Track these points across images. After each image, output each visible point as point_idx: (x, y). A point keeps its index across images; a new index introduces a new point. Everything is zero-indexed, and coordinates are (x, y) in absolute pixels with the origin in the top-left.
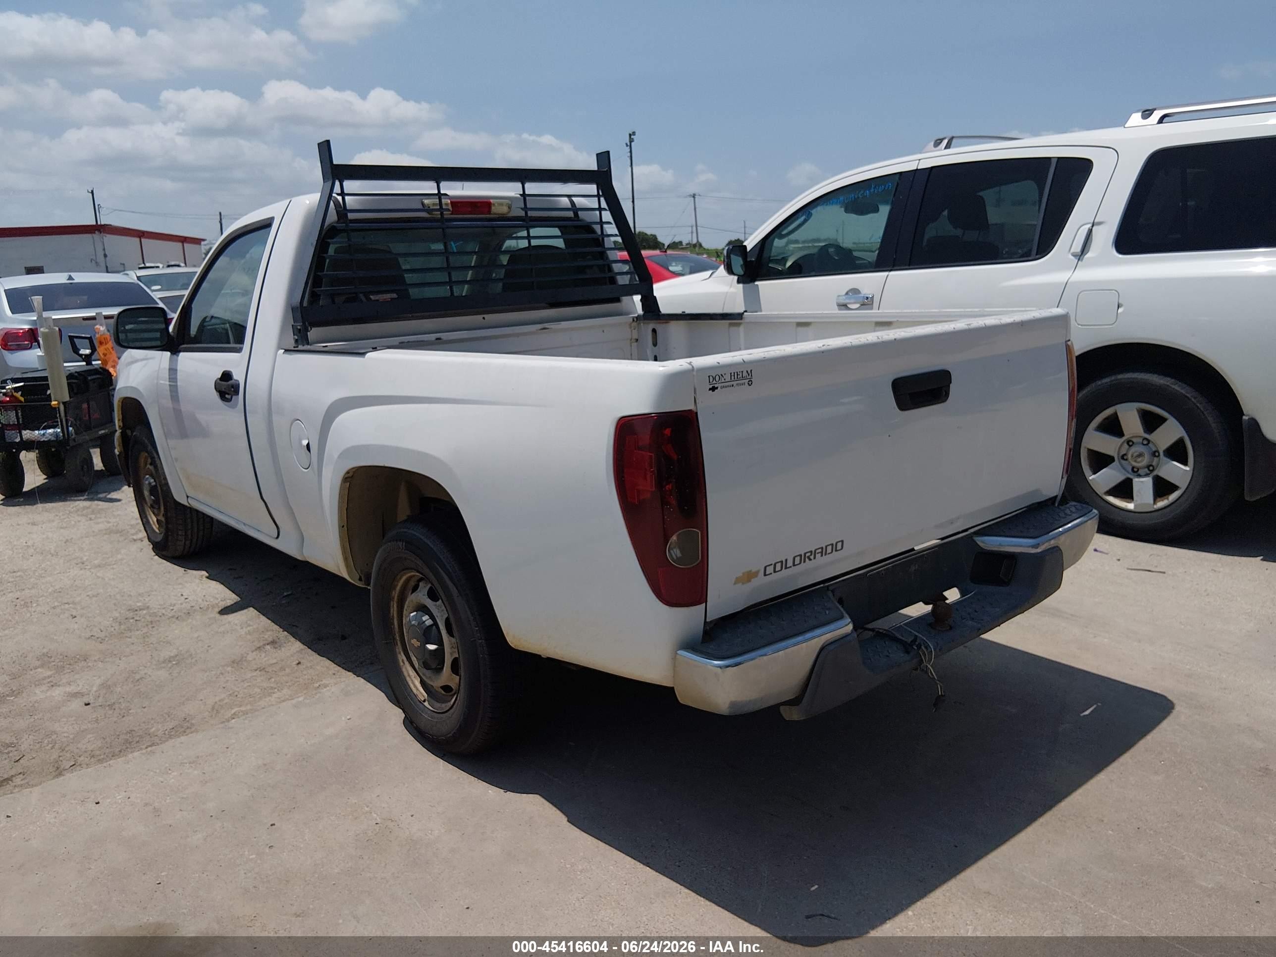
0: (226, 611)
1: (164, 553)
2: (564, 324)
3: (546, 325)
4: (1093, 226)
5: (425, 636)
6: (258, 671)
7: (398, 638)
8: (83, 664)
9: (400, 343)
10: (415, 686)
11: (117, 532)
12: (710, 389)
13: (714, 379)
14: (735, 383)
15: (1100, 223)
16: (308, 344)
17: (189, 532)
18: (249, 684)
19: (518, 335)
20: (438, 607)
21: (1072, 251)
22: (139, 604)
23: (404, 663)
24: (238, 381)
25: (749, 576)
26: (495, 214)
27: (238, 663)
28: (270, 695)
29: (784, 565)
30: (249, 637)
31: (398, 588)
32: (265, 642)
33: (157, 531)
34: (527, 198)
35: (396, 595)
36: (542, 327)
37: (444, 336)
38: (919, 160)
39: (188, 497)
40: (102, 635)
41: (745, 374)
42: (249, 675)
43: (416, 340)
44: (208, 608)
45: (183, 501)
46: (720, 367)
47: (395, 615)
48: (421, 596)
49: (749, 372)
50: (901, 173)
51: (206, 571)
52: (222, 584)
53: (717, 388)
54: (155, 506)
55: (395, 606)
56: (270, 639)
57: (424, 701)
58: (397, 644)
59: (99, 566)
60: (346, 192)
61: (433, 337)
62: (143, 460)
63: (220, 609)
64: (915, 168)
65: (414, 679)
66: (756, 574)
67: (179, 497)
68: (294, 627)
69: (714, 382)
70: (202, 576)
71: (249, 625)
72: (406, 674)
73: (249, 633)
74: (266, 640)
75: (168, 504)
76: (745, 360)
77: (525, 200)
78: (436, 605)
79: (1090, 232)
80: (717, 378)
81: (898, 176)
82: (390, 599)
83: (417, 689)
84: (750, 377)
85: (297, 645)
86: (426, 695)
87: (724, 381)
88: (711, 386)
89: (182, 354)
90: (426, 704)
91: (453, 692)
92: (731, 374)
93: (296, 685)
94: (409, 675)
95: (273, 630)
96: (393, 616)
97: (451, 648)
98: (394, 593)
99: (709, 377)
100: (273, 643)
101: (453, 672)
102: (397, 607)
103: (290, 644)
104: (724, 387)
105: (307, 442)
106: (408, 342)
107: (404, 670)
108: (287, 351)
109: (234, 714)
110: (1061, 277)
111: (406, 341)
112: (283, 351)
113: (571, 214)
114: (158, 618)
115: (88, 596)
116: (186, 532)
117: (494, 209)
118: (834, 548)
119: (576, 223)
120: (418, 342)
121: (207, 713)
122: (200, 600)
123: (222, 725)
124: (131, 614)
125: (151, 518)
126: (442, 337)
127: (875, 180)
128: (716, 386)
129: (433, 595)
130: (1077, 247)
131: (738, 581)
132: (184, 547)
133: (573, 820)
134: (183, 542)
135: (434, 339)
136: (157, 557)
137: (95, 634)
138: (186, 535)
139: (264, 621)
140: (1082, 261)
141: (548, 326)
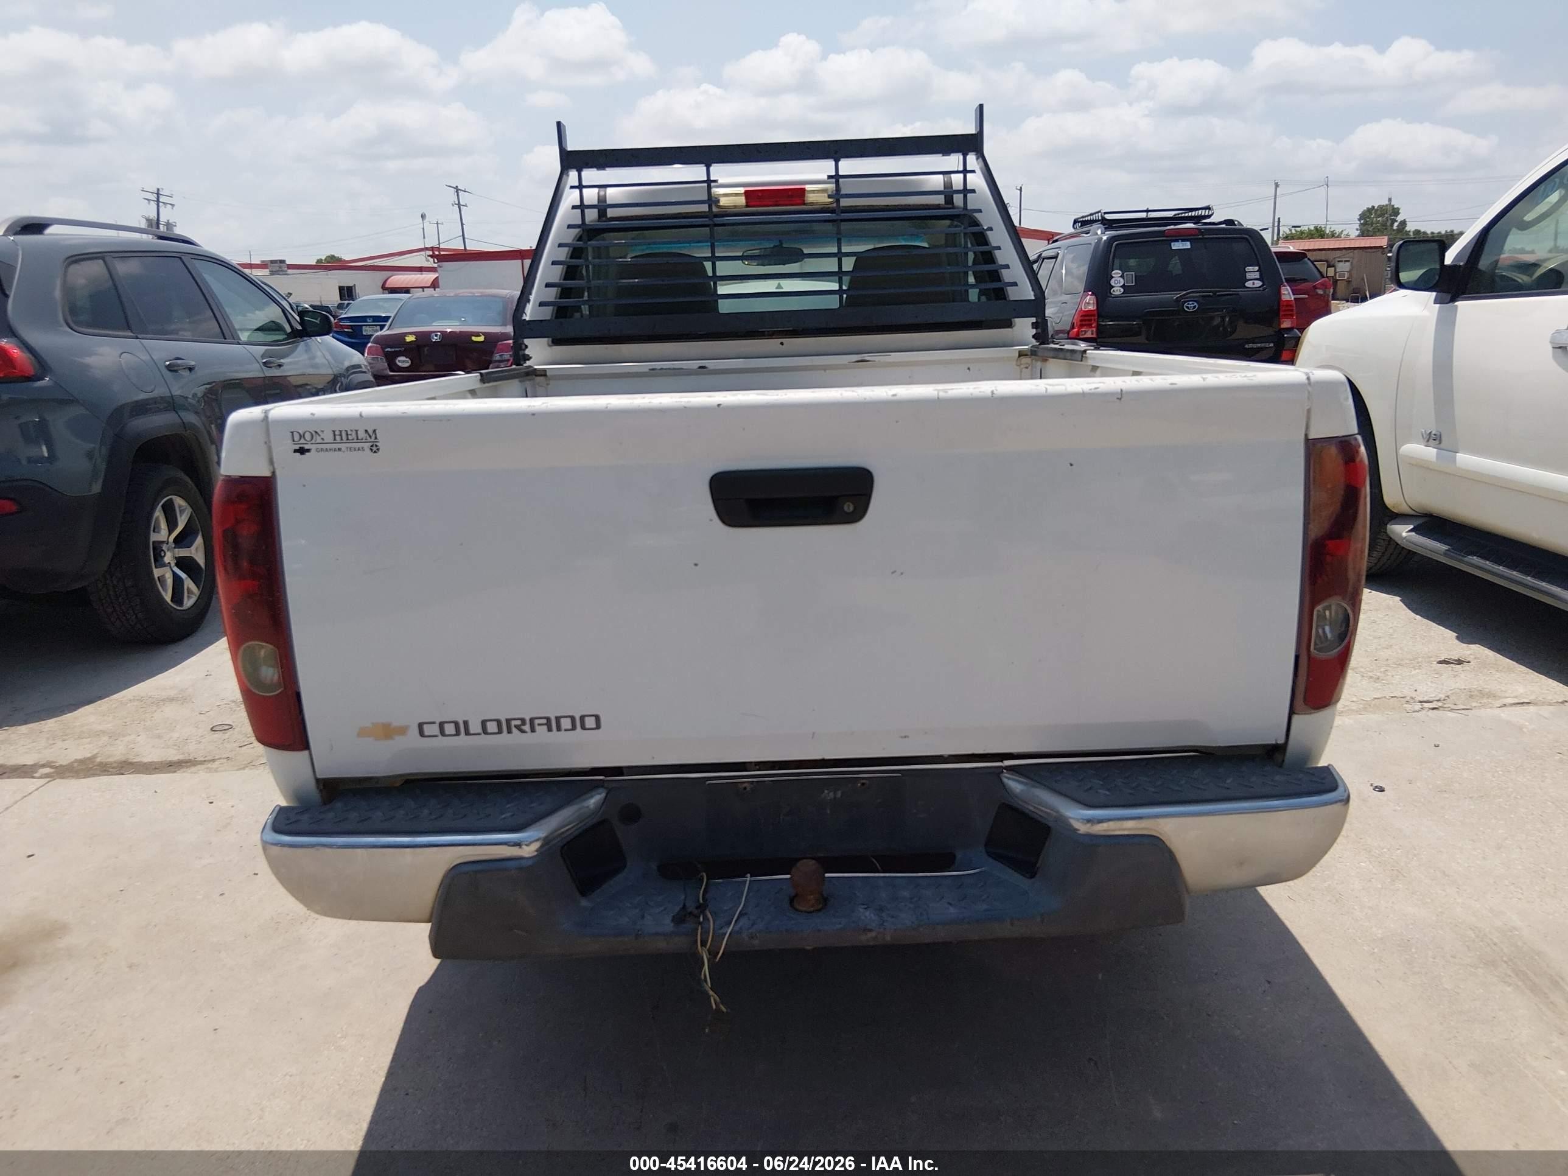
2: (898, 357)
3: (866, 357)
9: (650, 370)
12: (296, 451)
13: (302, 436)
14: (343, 446)
19: (825, 368)
25: (388, 731)
26: (812, 204)
29: (462, 728)
34: (841, 180)
36: (860, 359)
37: (710, 364)
41: (362, 434)
43: (672, 367)
46: (313, 420)
49: (371, 432)
53: (308, 450)
60: (584, 183)
61: (694, 364)
66: (403, 730)
69: (302, 441)
76: (363, 414)
77: (837, 183)
80: (308, 436)
84: (373, 440)
87: (321, 441)
88: (297, 447)
92: (334, 431)
99: (292, 432)
104: (322, 450)
106: (662, 369)
111: (659, 368)
113: (940, 199)
117: (811, 198)
118: (578, 723)
120: (674, 369)
126: (707, 365)
128: (307, 447)
131: (363, 733)
135: (696, 367)
141: (867, 359)
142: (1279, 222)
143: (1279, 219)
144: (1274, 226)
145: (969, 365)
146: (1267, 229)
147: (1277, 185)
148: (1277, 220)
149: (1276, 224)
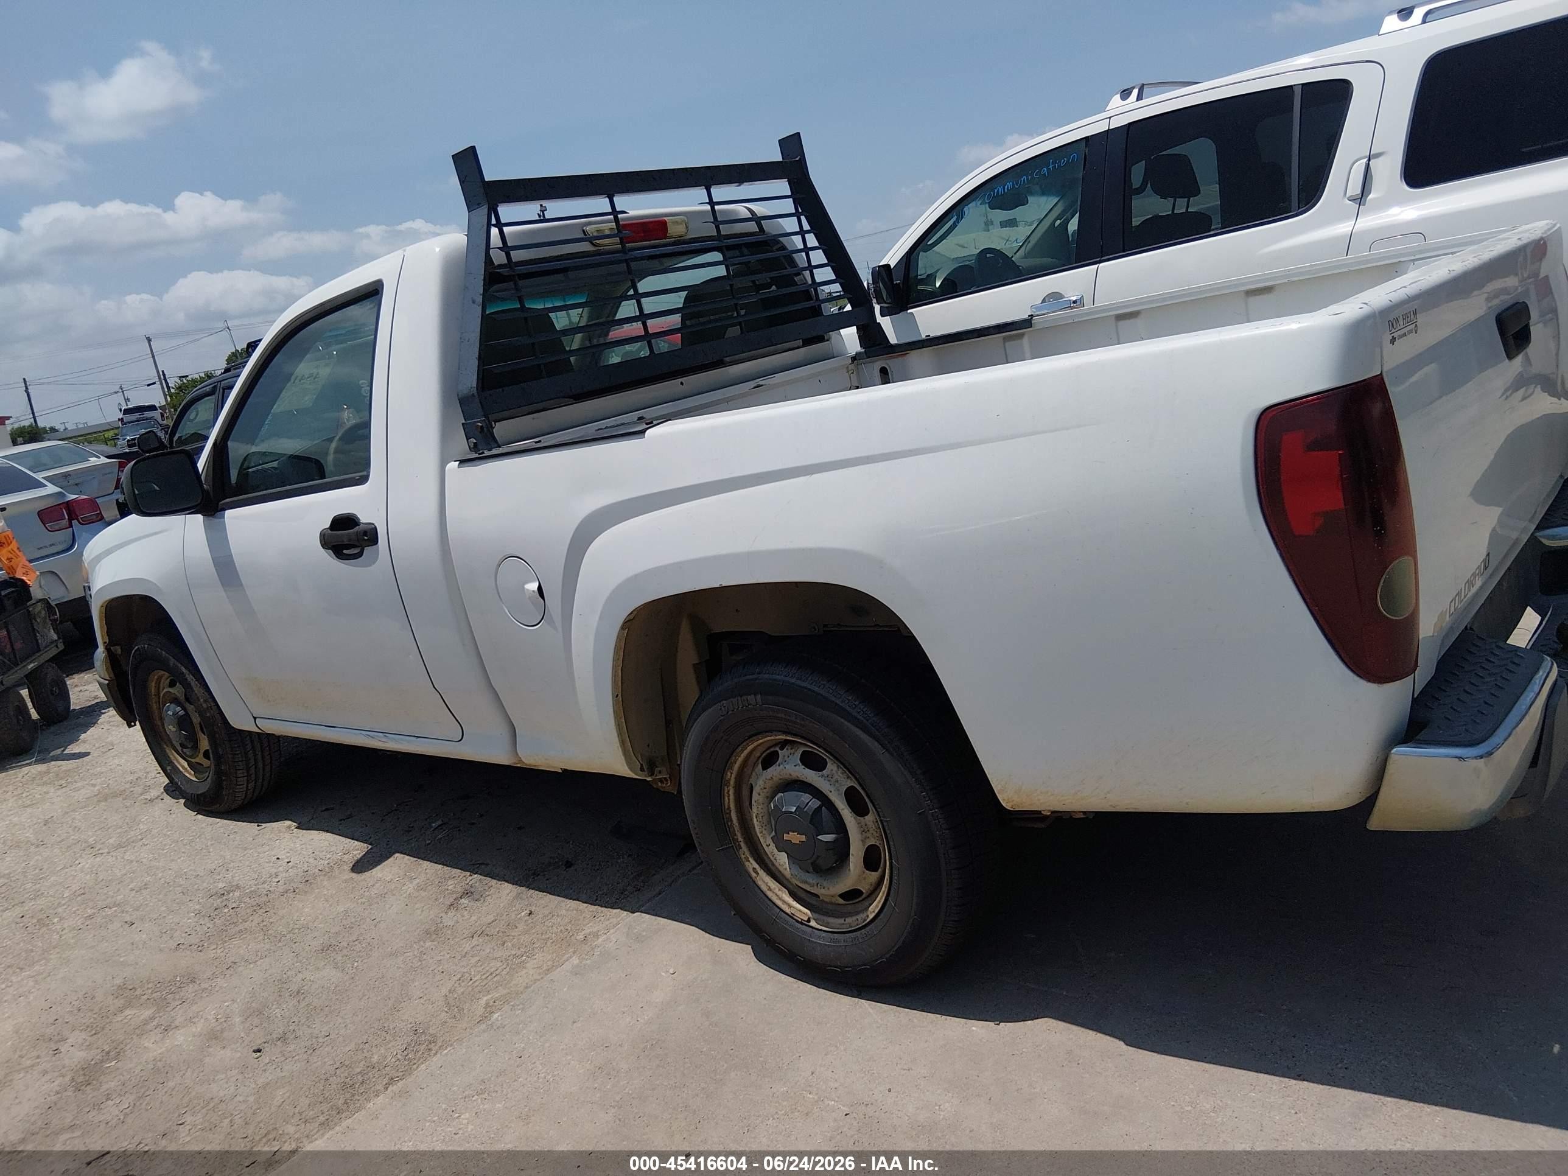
0: (360, 866)
1: (215, 807)
2: (779, 377)
3: (759, 381)
4: (1369, 160)
5: (813, 825)
6: (476, 938)
7: (740, 839)
8: (191, 988)
10: (784, 902)
11: (115, 795)
13: (1393, 325)
14: (1406, 330)
15: (1378, 155)
16: (499, 447)
17: (253, 770)
18: (477, 958)
20: (828, 778)
21: (1348, 195)
22: (221, 885)
23: (758, 874)
24: (373, 524)
26: (672, 237)
27: (434, 932)
28: (522, 965)
30: (423, 894)
31: (736, 767)
32: (455, 896)
33: (194, 779)
35: (733, 776)
36: (756, 385)
38: (1110, 118)
39: (255, 718)
40: (194, 940)
41: (1412, 316)
42: (467, 946)
44: (331, 868)
45: (248, 726)
47: (732, 806)
48: (790, 766)
49: (1415, 313)
50: (1087, 138)
51: (291, 820)
52: (328, 831)
54: (189, 745)
55: (731, 792)
56: (459, 889)
57: (809, 921)
58: (741, 848)
59: (120, 846)
62: (153, 684)
63: (351, 865)
64: (1107, 129)
65: (779, 893)
67: (240, 720)
68: (483, 866)
69: (1393, 330)
70: (289, 827)
71: (412, 879)
72: (764, 888)
73: (419, 888)
74: (453, 892)
75: (217, 736)
77: (713, 211)
78: (822, 776)
79: (1368, 166)
80: (1395, 324)
81: (1084, 142)
82: (722, 783)
83: (790, 906)
84: (1415, 320)
85: (507, 890)
86: (809, 912)
87: (1399, 328)
88: (1391, 338)
89: (228, 513)
90: (813, 923)
91: (864, 896)
92: (1403, 316)
93: (549, 944)
94: (770, 889)
95: (456, 879)
96: (729, 808)
97: (862, 834)
98: (729, 774)
99: (1389, 322)
100: (467, 893)
101: (865, 867)
102: (734, 794)
103: (493, 890)
105: (536, 585)
107: (760, 883)
108: (463, 462)
109: (487, 1005)
110: (1344, 228)
112: (458, 463)
113: (752, 227)
114: (265, 899)
115: (132, 890)
116: (248, 772)
117: (673, 230)
119: (761, 238)
121: (444, 1014)
122: (311, 860)
123: (483, 1026)
124: (218, 902)
125: (179, 763)
127: (1053, 152)
128: (1394, 336)
129: (812, 761)
130: (1355, 188)
132: (246, 793)
133: (1135, 1040)
134: (245, 786)
136: (200, 816)
137: (182, 941)
138: (249, 775)
139: (429, 870)
140: (1364, 205)
141: (761, 383)
142: (164, 375)
143: (163, 371)
144: (160, 378)
145: (819, 378)
146: (154, 383)
147: (149, 340)
148: (161, 373)
149: (162, 377)
